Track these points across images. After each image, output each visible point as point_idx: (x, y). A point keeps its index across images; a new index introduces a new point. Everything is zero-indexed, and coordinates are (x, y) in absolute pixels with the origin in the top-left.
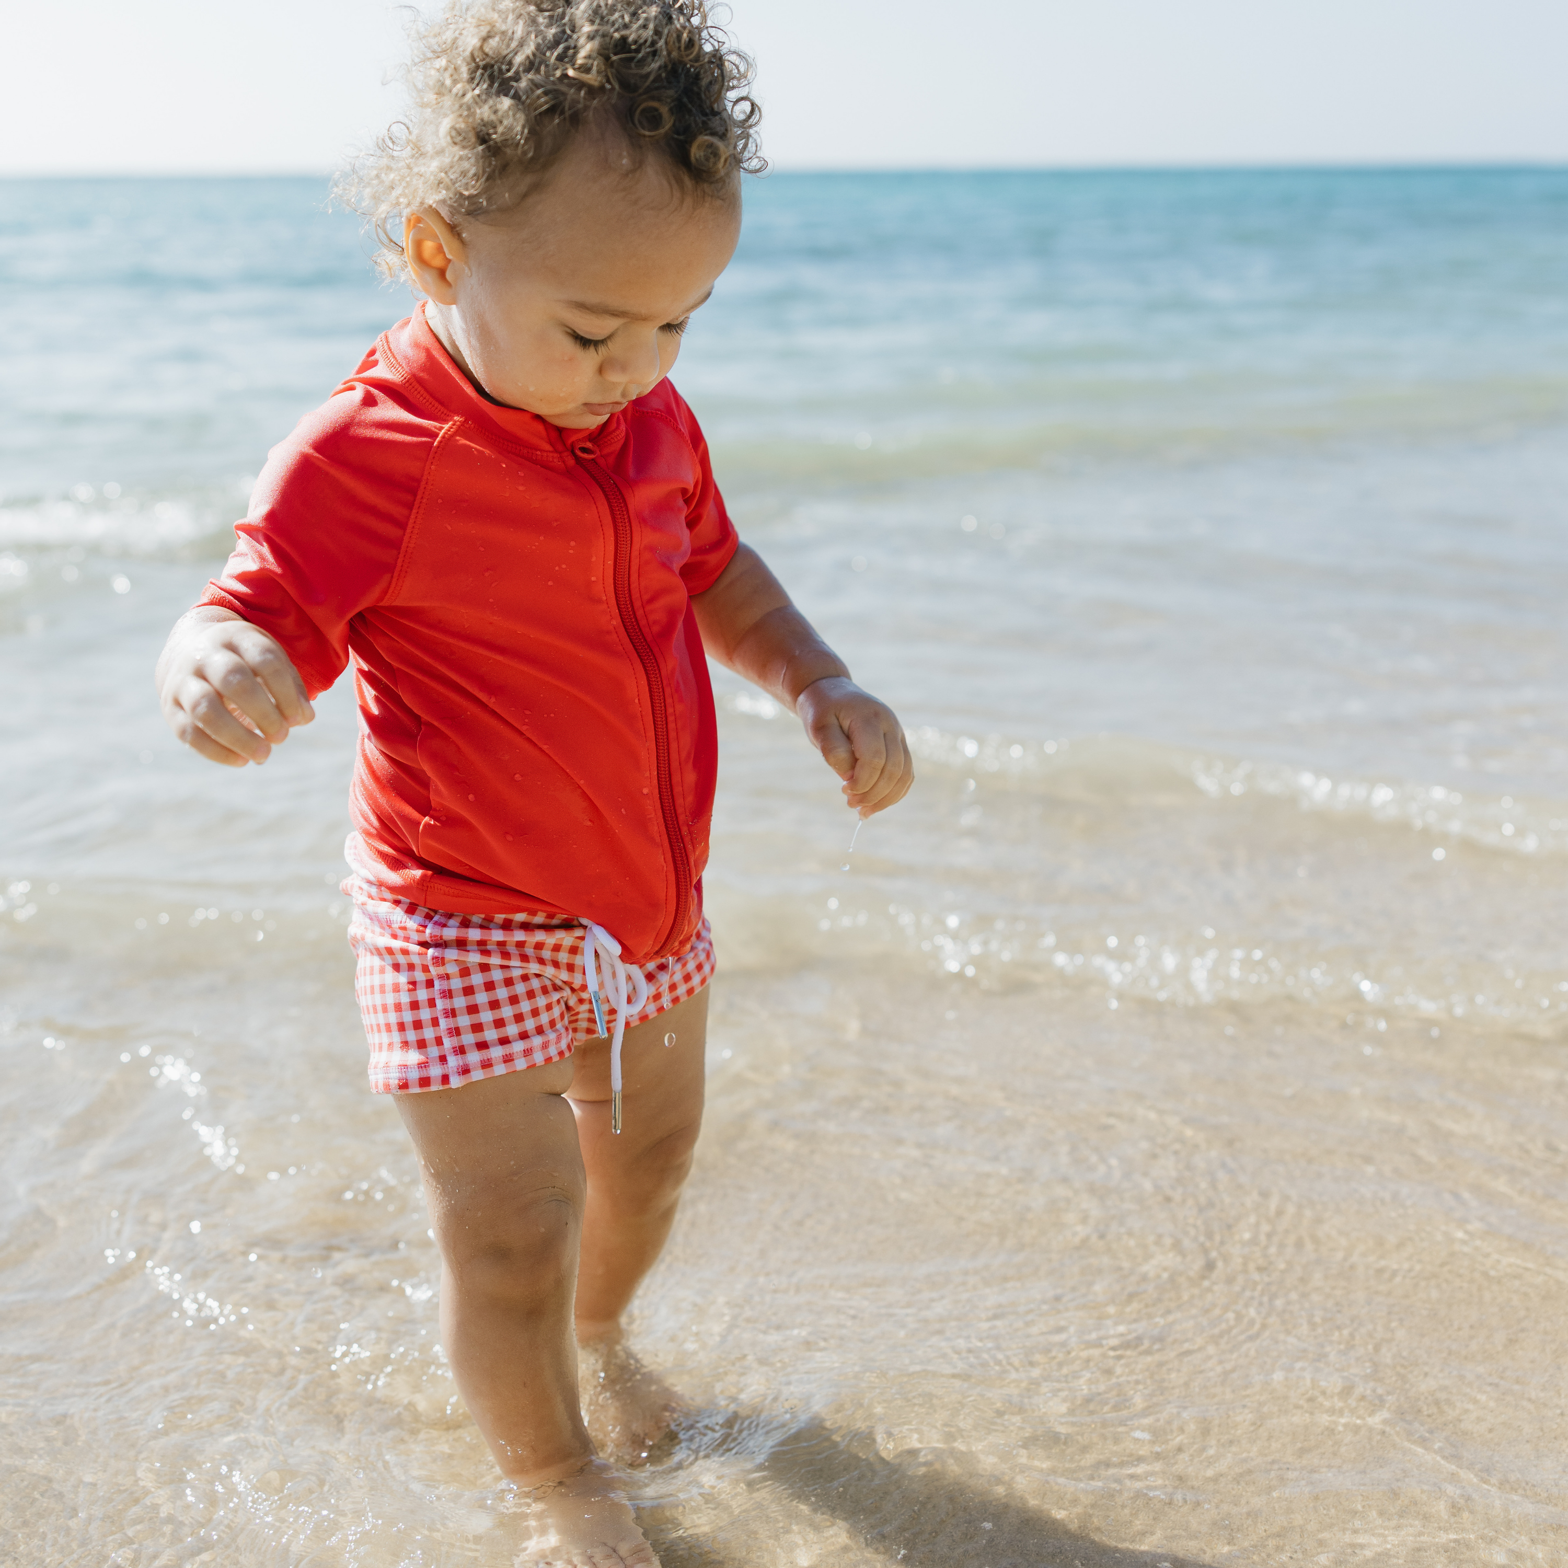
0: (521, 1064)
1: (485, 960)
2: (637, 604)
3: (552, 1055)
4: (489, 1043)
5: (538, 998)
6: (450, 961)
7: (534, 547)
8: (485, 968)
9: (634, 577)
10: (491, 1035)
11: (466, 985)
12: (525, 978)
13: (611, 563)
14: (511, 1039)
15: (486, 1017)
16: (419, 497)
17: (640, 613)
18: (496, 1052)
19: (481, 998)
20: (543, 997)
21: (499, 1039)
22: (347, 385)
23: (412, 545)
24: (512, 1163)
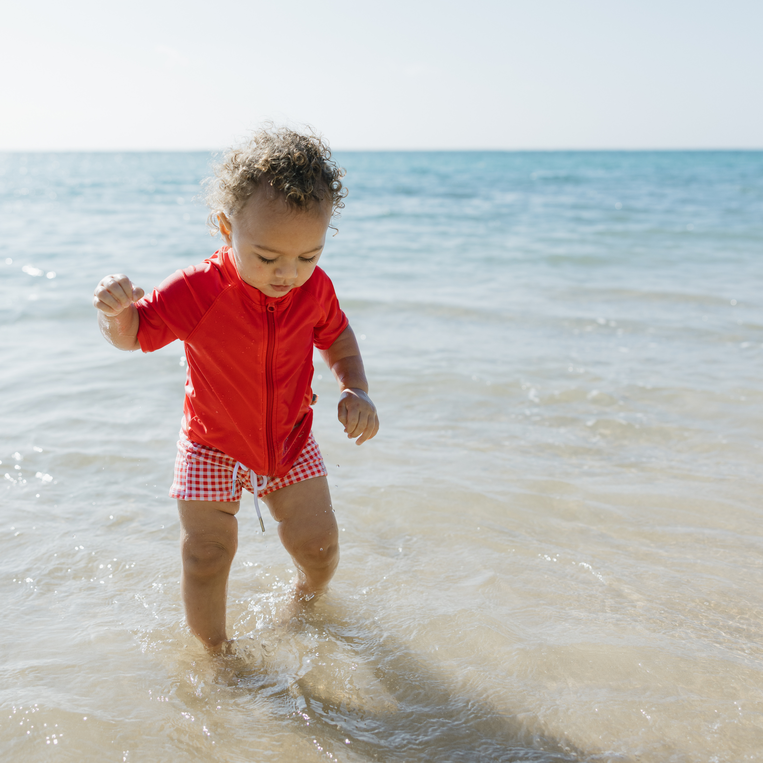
0: (210, 499)
1: (206, 460)
2: (274, 368)
3: (224, 499)
4: (200, 489)
5: (222, 479)
6: (193, 458)
7: (241, 338)
8: (205, 463)
9: (274, 358)
10: (202, 486)
11: (197, 467)
12: (226, 471)
13: (265, 351)
14: (208, 489)
15: (201, 480)
16: (210, 308)
17: (274, 371)
18: (202, 493)
19: (201, 473)
20: (225, 479)
21: (204, 488)
22: (206, 261)
23: (203, 323)
24: (203, 530)
